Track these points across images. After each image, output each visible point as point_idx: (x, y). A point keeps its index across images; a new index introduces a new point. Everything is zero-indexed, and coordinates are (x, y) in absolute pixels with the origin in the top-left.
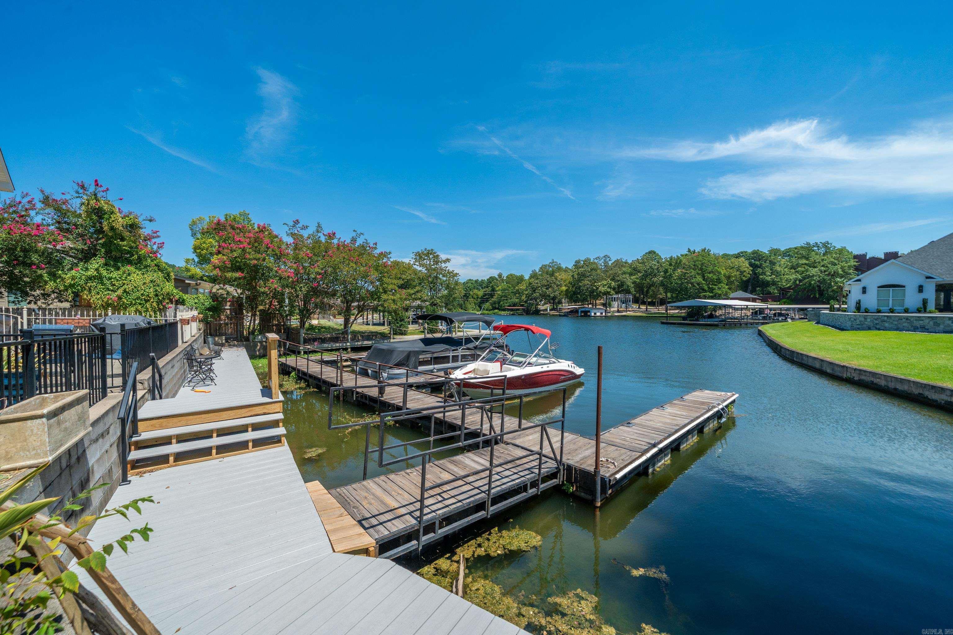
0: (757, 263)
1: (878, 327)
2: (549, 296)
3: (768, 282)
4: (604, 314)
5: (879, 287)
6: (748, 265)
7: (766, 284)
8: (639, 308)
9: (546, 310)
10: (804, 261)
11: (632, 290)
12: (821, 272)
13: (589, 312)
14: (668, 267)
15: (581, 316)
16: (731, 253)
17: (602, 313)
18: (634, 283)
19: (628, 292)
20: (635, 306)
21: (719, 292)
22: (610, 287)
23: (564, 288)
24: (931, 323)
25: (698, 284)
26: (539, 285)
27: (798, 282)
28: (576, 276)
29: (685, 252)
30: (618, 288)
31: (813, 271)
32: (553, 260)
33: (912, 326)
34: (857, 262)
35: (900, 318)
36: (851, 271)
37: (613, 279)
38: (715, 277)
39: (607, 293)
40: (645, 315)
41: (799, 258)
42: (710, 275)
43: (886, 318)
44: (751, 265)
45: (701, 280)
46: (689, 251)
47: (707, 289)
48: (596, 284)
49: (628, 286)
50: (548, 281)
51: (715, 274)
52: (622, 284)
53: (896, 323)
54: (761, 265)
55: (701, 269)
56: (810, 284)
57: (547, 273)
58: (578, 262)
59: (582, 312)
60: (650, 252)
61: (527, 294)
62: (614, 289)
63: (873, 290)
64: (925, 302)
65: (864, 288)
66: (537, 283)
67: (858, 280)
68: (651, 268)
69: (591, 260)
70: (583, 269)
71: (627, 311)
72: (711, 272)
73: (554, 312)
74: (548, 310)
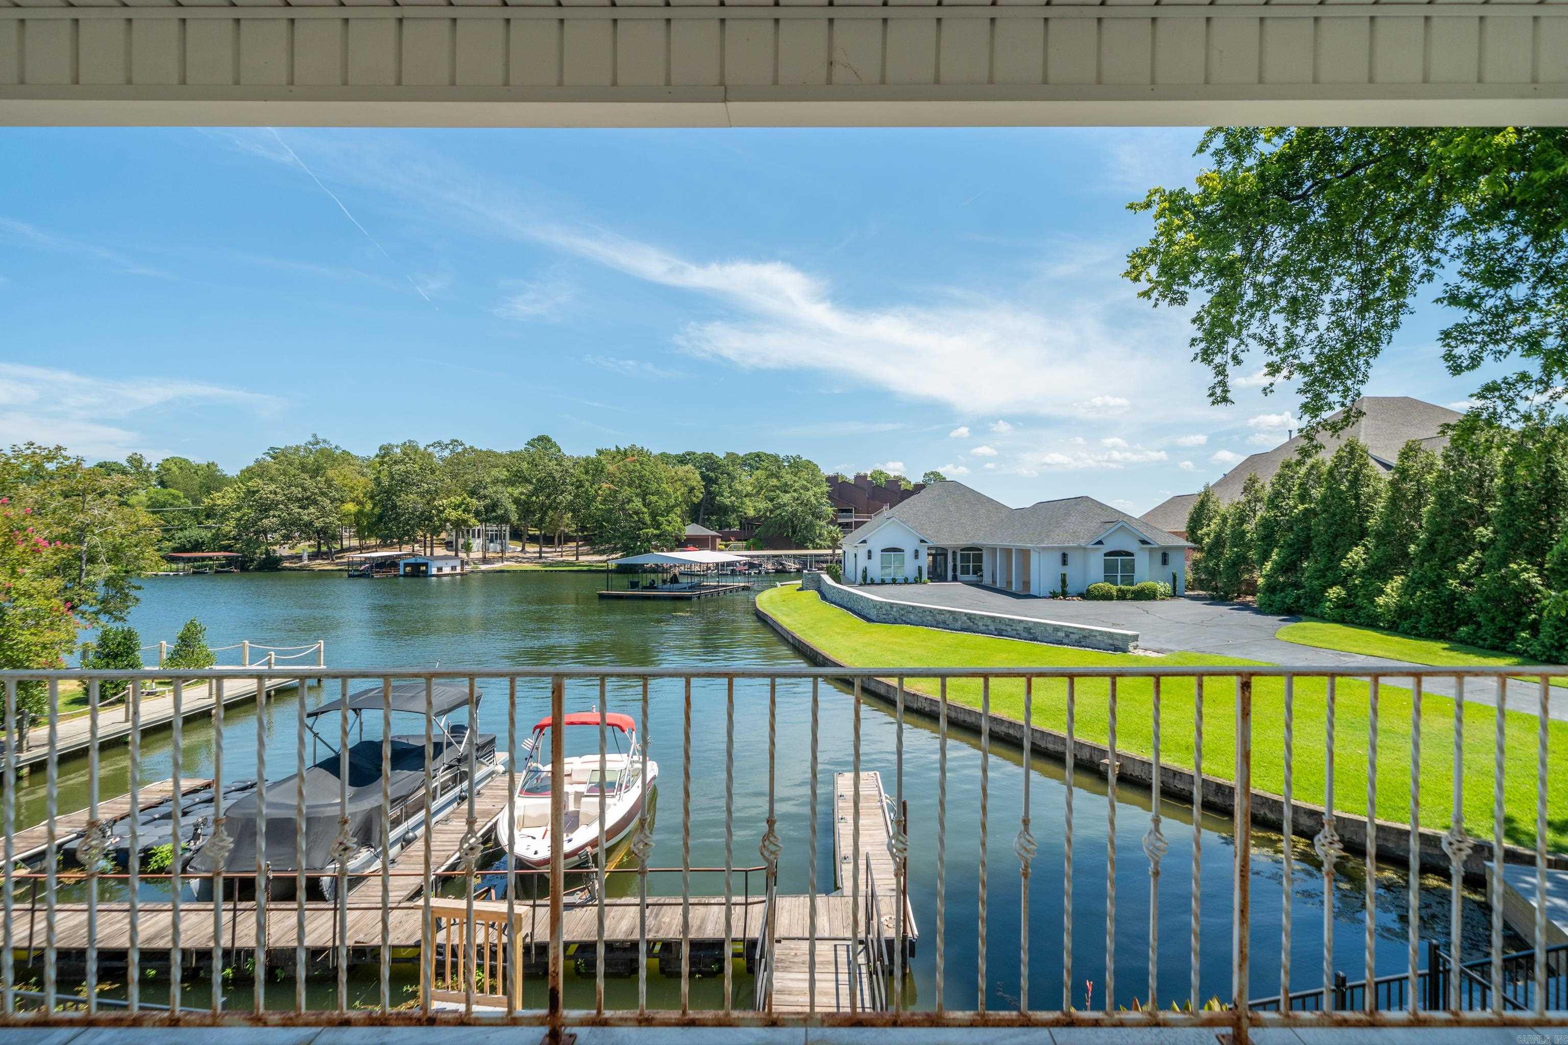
0: (711, 474)
1: (904, 619)
2: (309, 525)
3: (727, 507)
4: (461, 571)
5: (882, 551)
6: (698, 478)
7: (724, 511)
8: (523, 550)
9: (299, 557)
10: (774, 482)
11: (514, 517)
12: (794, 499)
13: (426, 565)
14: (583, 477)
15: (405, 576)
16: (672, 453)
17: (454, 568)
18: (516, 501)
19: (502, 519)
20: (514, 547)
21: (668, 527)
22: (467, 510)
23: (351, 507)
25: (636, 513)
26: (280, 498)
27: (768, 514)
28: (386, 482)
29: (610, 449)
30: (487, 511)
31: (786, 498)
32: (315, 436)
34: (831, 486)
36: (824, 500)
37: (473, 493)
38: (660, 501)
39: (458, 524)
40: (538, 568)
42: (654, 498)
43: (911, 609)
44: (703, 477)
45: (640, 505)
46: (618, 450)
47: (649, 522)
48: (436, 502)
49: (506, 508)
50: (304, 489)
51: (661, 498)
52: (494, 506)
53: (920, 615)
54: (716, 478)
55: (640, 487)
56: (782, 518)
58: (385, 451)
59: (406, 565)
62: (477, 514)
63: (877, 555)
64: (920, 569)
65: (870, 552)
66: (276, 493)
67: (864, 542)
68: (550, 475)
69: (422, 447)
70: (403, 468)
71: (502, 559)
72: (656, 492)
73: (317, 564)
74: (305, 558)
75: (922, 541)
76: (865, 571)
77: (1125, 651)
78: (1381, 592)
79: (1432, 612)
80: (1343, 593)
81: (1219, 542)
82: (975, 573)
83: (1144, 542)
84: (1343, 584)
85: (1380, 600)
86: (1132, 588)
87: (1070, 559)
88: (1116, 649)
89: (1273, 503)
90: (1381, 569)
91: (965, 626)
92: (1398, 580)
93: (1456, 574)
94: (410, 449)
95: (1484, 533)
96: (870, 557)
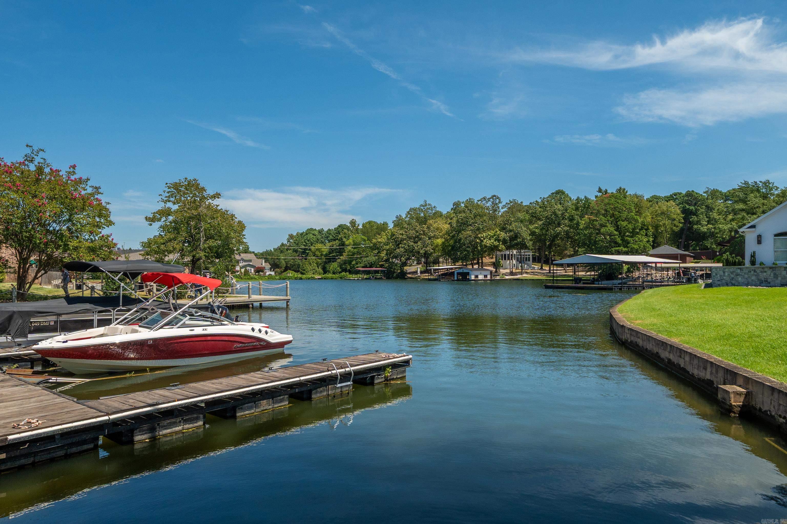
0: (692, 208)
2: (419, 252)
3: (705, 233)
4: (489, 277)
5: (776, 235)
6: (679, 211)
7: (702, 237)
8: (542, 268)
9: (416, 272)
10: (741, 206)
11: (530, 244)
13: (469, 274)
14: (574, 212)
15: (458, 280)
16: (663, 195)
17: (486, 276)
18: (533, 233)
19: (523, 246)
20: (537, 267)
22: (498, 240)
23: (439, 241)
25: (610, 235)
26: (404, 237)
28: (455, 224)
29: (596, 192)
30: (510, 240)
32: (425, 201)
37: (503, 229)
38: (630, 226)
39: (493, 249)
40: (548, 278)
41: (736, 202)
42: (625, 224)
44: (684, 211)
45: (612, 229)
46: (600, 190)
47: (620, 242)
48: (479, 236)
49: (523, 239)
50: (417, 232)
51: (630, 222)
52: (516, 236)
54: (697, 210)
55: (613, 215)
57: (418, 219)
58: (456, 205)
59: (459, 274)
60: (558, 192)
61: (387, 250)
62: (504, 242)
63: (769, 241)
66: (403, 235)
67: (753, 227)
68: (555, 213)
69: (476, 201)
70: (464, 215)
71: (521, 273)
72: (626, 219)
73: (426, 276)
74: (419, 272)
76: (753, 256)
94: (470, 202)
96: (759, 242)
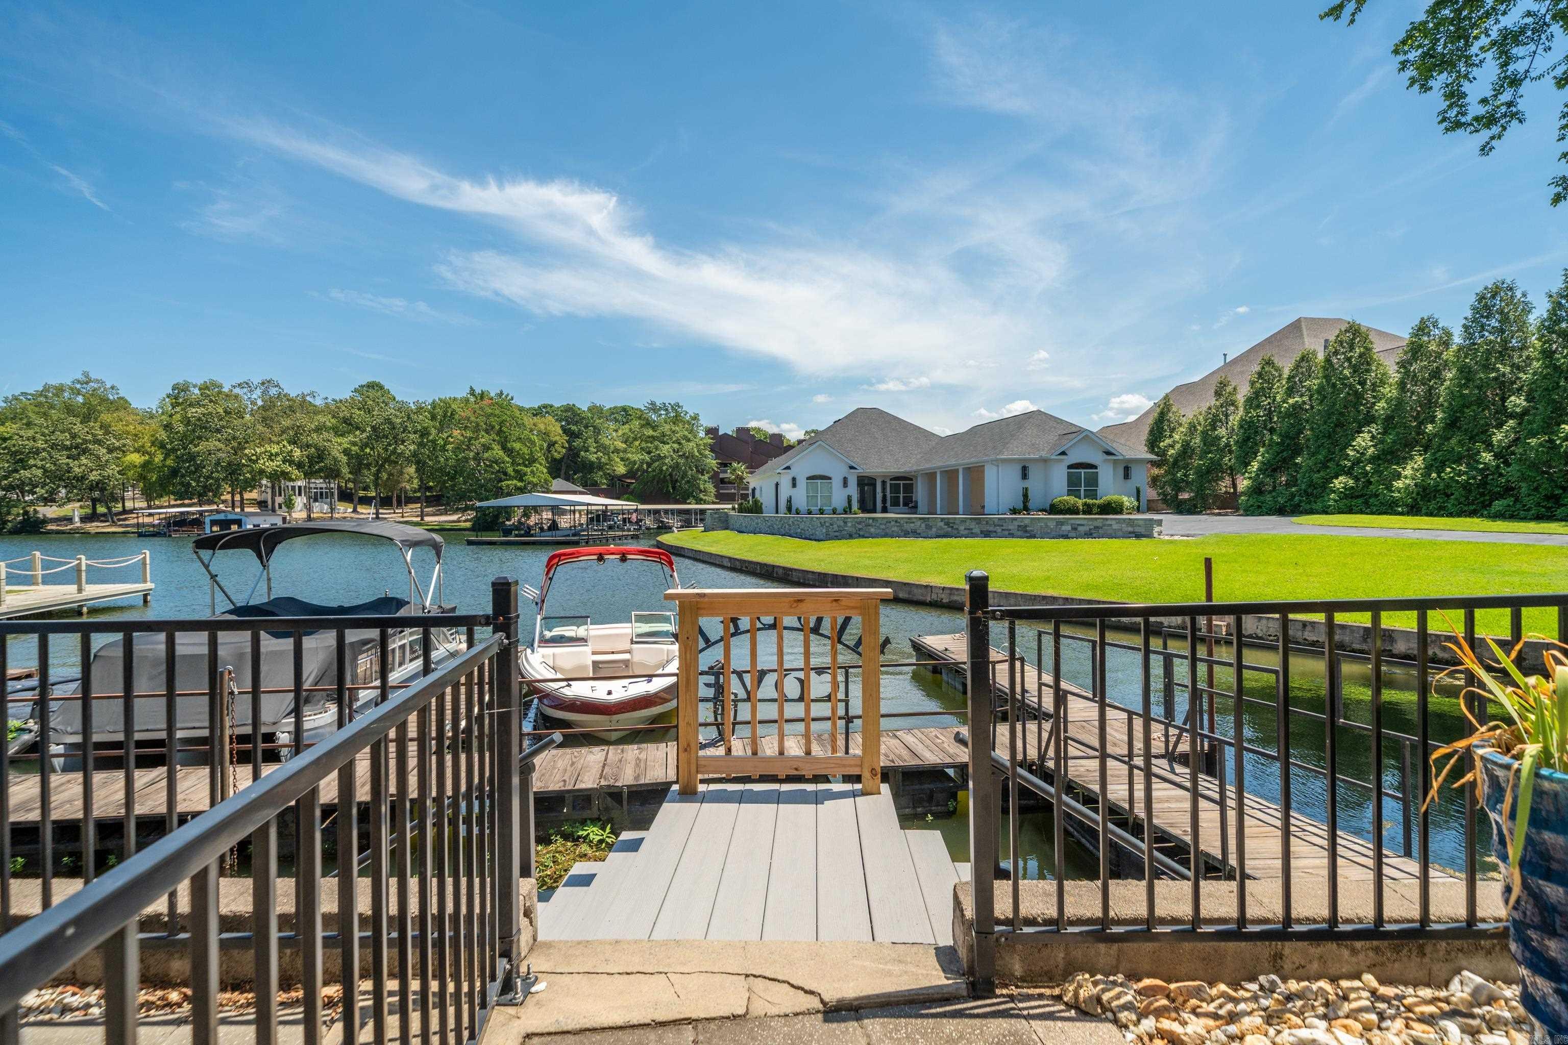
0: (574, 428)
1: (861, 533)
2: (81, 479)
3: (592, 463)
5: (808, 478)
6: (561, 432)
7: (589, 467)
8: (355, 511)
10: (651, 432)
11: (345, 470)
12: (674, 450)
13: (234, 523)
14: (428, 423)
18: (346, 452)
19: (332, 473)
20: (346, 508)
21: (535, 480)
22: (287, 460)
23: (135, 458)
24: (923, 525)
25: (497, 462)
27: (645, 466)
28: (177, 428)
29: (462, 393)
30: (310, 462)
31: (665, 449)
32: (85, 374)
33: (902, 531)
34: (712, 439)
35: (889, 521)
36: (707, 452)
37: (293, 442)
38: (525, 450)
39: (276, 477)
43: (871, 521)
44: (565, 431)
45: (501, 453)
46: (472, 392)
47: (512, 474)
48: (247, 450)
49: (335, 459)
50: (72, 435)
51: (524, 444)
52: (319, 454)
53: (883, 527)
54: (580, 432)
55: (500, 432)
56: (661, 470)
57: (66, 409)
58: (179, 389)
59: (214, 523)
60: (372, 386)
62: (300, 466)
63: (802, 483)
64: (849, 499)
65: (794, 479)
67: (788, 468)
68: (388, 421)
69: (226, 388)
70: (201, 410)
72: (519, 439)
73: (93, 527)
74: (77, 519)
75: (852, 468)
76: (789, 501)
77: (1149, 536)
78: (1399, 476)
79: (1465, 488)
80: (1351, 482)
81: (1186, 451)
82: (905, 504)
83: (1108, 453)
84: (1348, 472)
85: (1399, 484)
86: (1097, 502)
87: (1031, 473)
88: (1138, 536)
89: (1252, 402)
90: (1392, 452)
91: (941, 533)
92: (1419, 461)
93: (1489, 446)
94: (211, 389)
95: (1517, 402)
96: (794, 485)
